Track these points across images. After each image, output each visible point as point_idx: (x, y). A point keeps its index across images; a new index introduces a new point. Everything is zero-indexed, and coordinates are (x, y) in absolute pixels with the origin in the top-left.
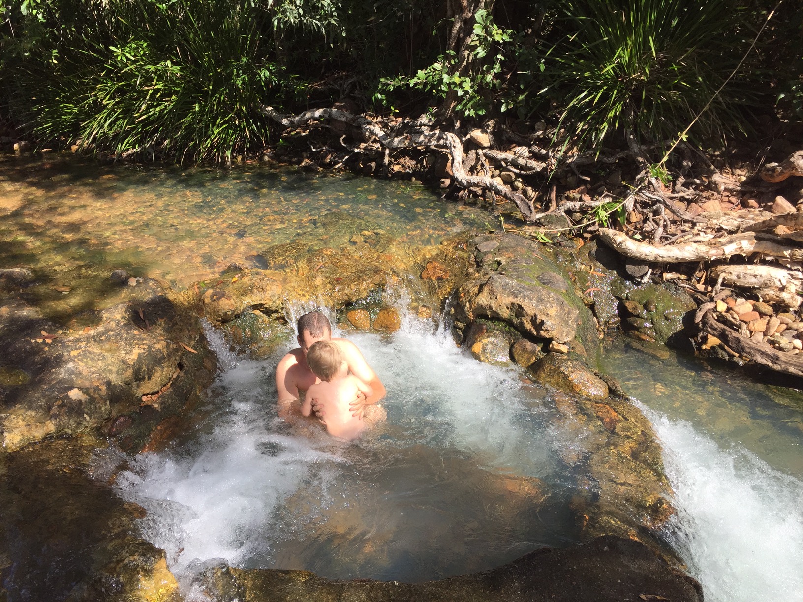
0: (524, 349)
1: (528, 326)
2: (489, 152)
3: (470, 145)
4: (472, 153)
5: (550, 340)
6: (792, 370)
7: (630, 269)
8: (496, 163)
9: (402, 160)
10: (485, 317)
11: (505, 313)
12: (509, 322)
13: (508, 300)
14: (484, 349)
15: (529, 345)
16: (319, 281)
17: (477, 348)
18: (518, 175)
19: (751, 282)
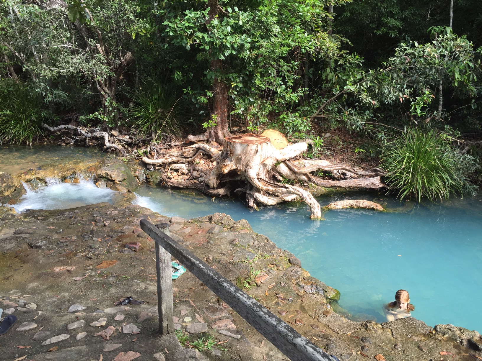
0: (109, 184)
1: (109, 177)
2: (117, 137)
3: (112, 135)
4: (112, 138)
5: (114, 180)
6: (176, 185)
7: (148, 166)
8: (120, 141)
9: (93, 141)
10: (100, 177)
11: (104, 175)
12: (105, 178)
13: (104, 172)
14: (99, 185)
15: (110, 182)
16: (56, 172)
17: (97, 184)
18: (126, 144)
19: (177, 168)
